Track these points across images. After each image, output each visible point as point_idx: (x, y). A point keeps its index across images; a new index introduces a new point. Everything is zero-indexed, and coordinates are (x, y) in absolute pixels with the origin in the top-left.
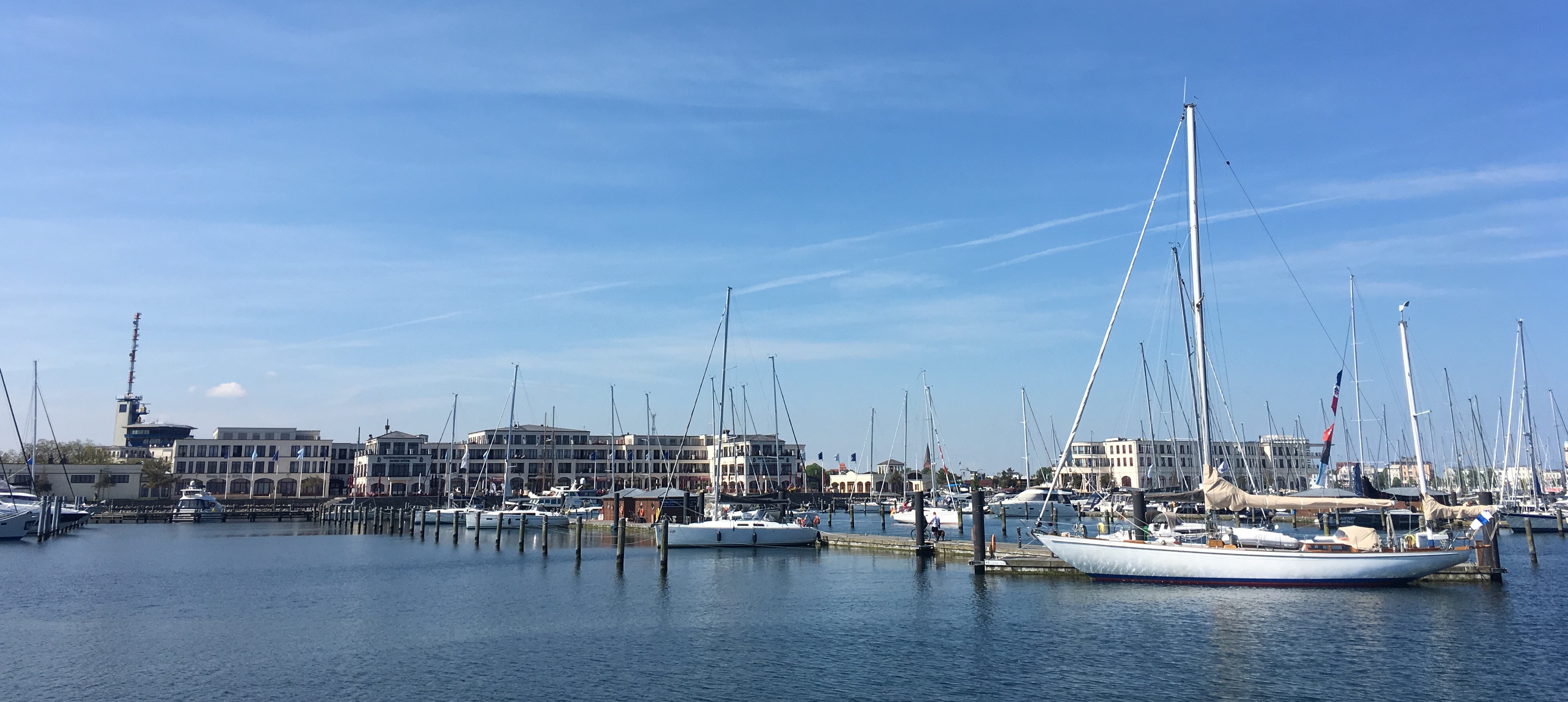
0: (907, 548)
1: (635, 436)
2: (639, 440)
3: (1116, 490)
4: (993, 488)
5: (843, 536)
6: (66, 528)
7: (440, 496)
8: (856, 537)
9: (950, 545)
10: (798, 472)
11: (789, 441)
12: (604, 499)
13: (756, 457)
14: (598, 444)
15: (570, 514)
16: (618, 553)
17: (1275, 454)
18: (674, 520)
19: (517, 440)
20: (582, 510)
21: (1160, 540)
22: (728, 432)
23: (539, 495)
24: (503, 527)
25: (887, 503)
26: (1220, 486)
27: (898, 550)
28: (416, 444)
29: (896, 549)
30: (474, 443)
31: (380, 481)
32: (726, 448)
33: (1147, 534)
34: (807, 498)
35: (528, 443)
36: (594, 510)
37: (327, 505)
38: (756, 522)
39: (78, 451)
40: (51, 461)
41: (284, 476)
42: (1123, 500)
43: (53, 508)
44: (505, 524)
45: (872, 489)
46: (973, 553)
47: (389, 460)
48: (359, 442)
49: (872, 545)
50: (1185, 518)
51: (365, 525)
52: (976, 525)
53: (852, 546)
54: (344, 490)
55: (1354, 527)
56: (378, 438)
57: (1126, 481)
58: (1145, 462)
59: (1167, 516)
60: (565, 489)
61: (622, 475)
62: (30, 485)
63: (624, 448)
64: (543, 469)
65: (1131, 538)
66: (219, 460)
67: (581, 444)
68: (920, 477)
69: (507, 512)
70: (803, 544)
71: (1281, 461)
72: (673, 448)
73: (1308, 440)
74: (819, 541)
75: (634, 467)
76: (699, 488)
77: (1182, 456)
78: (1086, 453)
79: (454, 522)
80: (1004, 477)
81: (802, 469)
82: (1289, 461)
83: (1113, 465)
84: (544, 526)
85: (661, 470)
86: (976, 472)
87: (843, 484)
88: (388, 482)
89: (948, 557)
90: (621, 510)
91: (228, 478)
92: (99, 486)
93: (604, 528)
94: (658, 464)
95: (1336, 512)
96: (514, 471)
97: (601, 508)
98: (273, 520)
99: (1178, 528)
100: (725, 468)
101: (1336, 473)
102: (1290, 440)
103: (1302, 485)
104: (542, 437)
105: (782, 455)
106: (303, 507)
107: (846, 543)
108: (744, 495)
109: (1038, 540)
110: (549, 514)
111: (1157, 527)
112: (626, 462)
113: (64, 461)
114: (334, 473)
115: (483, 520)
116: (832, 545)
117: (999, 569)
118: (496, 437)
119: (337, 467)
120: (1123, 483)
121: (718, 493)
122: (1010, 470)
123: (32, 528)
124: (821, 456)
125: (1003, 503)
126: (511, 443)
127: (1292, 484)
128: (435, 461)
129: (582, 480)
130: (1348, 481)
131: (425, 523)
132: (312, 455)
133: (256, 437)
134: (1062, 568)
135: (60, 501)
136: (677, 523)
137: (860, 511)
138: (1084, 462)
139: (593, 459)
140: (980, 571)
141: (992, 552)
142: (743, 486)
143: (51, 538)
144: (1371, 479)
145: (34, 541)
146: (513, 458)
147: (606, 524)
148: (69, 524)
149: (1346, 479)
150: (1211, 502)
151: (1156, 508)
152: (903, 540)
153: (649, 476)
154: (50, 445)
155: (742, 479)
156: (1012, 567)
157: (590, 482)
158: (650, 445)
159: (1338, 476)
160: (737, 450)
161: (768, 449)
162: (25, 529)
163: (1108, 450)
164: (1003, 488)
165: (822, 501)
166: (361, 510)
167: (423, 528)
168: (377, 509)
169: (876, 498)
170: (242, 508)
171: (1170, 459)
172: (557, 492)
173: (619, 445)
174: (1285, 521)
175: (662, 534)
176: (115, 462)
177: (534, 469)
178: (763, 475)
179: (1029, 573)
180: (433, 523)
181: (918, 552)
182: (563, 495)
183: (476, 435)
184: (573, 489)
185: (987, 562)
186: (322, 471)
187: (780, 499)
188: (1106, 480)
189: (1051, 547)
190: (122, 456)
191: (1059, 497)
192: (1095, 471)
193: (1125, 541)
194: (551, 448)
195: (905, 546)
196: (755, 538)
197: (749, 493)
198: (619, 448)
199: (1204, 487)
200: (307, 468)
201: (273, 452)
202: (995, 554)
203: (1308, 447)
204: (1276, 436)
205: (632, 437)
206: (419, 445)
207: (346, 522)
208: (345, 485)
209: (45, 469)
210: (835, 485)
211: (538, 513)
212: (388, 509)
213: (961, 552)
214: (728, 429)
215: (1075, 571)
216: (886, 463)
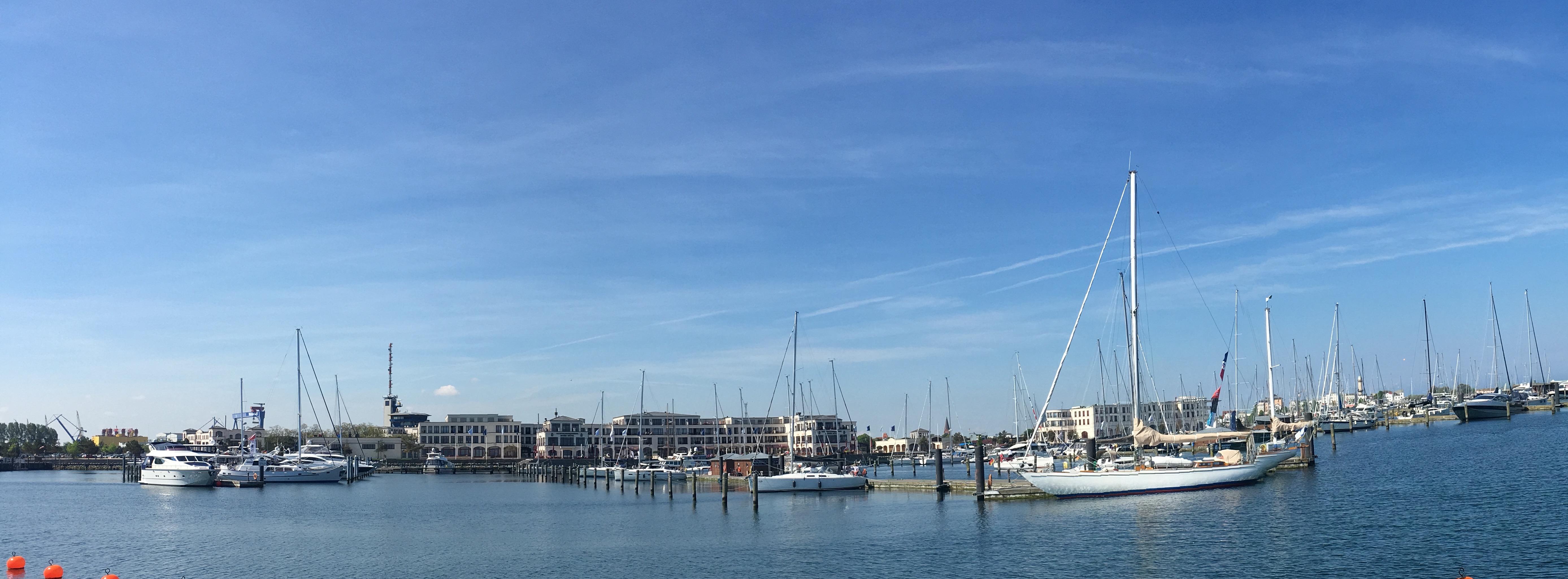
0: (930, 487)
1: (732, 418)
2: (736, 421)
3: (1078, 441)
4: (993, 444)
5: (886, 481)
6: (362, 476)
7: (596, 459)
8: (895, 481)
9: (961, 483)
10: (852, 440)
11: (845, 419)
12: (712, 461)
13: (821, 431)
14: (706, 424)
15: (687, 471)
16: (723, 496)
17: (1184, 408)
18: (762, 474)
19: (646, 422)
20: (695, 469)
21: (1104, 469)
22: (800, 414)
23: (665, 459)
24: (639, 480)
25: (918, 458)
26: (1145, 431)
27: (924, 488)
28: (577, 424)
29: (922, 488)
30: (617, 424)
31: (553, 449)
32: (799, 425)
33: (1095, 466)
34: (859, 457)
35: (653, 424)
36: (703, 468)
37: (521, 463)
38: (821, 474)
39: (365, 430)
40: (350, 436)
41: (492, 445)
42: (1081, 447)
43: (354, 463)
44: (641, 477)
45: (907, 450)
46: (976, 488)
47: (560, 435)
48: (538, 423)
49: (906, 486)
50: (1123, 454)
51: (546, 476)
52: (978, 469)
53: (892, 488)
54: (532, 454)
55: (1228, 450)
56: (550, 420)
57: (1085, 434)
58: (1099, 419)
59: (1111, 453)
60: (683, 455)
61: (724, 445)
62: (340, 450)
63: (725, 426)
64: (668, 442)
65: (1085, 469)
66: (450, 435)
67: (694, 424)
68: (940, 440)
69: (642, 470)
70: (857, 488)
71: (1188, 413)
72: (760, 426)
73: (1206, 398)
74: (867, 485)
75: (732, 439)
76: (780, 452)
77: (1124, 414)
78: (1058, 417)
79: (606, 476)
80: (1000, 437)
81: (854, 438)
82: (1193, 413)
83: (1076, 424)
84: (669, 479)
85: (752, 441)
86: (980, 435)
87: (885, 447)
88: (560, 450)
89: (959, 492)
90: (725, 468)
91: (457, 447)
92: (378, 451)
93: (712, 480)
94: (750, 437)
95: (1219, 442)
96: (645, 443)
97: (710, 467)
98: (487, 473)
99: (1117, 460)
100: (798, 438)
101: (1222, 418)
102: (1194, 400)
103: (1200, 427)
104: (666, 420)
105: (840, 428)
106: (506, 465)
107: (888, 486)
108: (812, 456)
109: (1022, 476)
110: (673, 471)
111: (1103, 461)
112: (727, 436)
113: (357, 436)
114: (523, 443)
115: (626, 475)
116: (877, 487)
117: (994, 497)
118: (631, 420)
119: (525, 439)
120: (1082, 436)
121: (793, 455)
122: (1004, 432)
123: (344, 476)
124: (869, 428)
125: (999, 454)
126: (642, 424)
127: (1194, 427)
128: (590, 436)
129: (695, 449)
130: (1229, 423)
131: (587, 477)
132: (509, 431)
133: (472, 421)
134: (1038, 493)
135: (357, 459)
136: (763, 476)
137: (898, 464)
138: (1057, 423)
139: (704, 435)
140: (981, 499)
141: (990, 486)
142: (811, 451)
143: (354, 481)
144: (1243, 420)
145: (346, 483)
146: (644, 434)
147: (715, 477)
148: (363, 473)
149: (1228, 421)
150: (1138, 442)
151: (1105, 449)
152: (928, 482)
153: (744, 446)
154: (348, 426)
155: (810, 445)
156: (1003, 495)
157: (701, 450)
158: (744, 424)
159: (1224, 420)
160: (806, 426)
161: (829, 425)
162: (340, 476)
163: (1073, 415)
164: (999, 444)
165: (870, 459)
166: (543, 467)
167: (585, 479)
168: (553, 467)
169: (909, 455)
170: (467, 465)
171: (1116, 417)
172: (678, 457)
173: (721, 424)
174: (1188, 451)
175: (753, 483)
176: (386, 436)
177: (661, 442)
178: (826, 443)
179: (1016, 498)
180: (592, 477)
181: (938, 489)
182: (681, 459)
183: (618, 419)
184: (689, 455)
185: (986, 493)
186: (516, 442)
187: (838, 458)
188: (1071, 434)
189: (1031, 480)
190: (390, 433)
191: (1039, 447)
192: (1064, 429)
193: (1081, 472)
194: (673, 428)
195: (929, 486)
196: (820, 485)
197: (816, 455)
198: (721, 427)
199: (1134, 433)
200: (506, 440)
201: (484, 431)
202: (992, 487)
203: (1206, 403)
204: (1186, 397)
205: (730, 419)
206: (580, 425)
207: (534, 475)
208: (532, 451)
209: (347, 440)
210: (880, 448)
211: (665, 471)
212: (560, 467)
213: (968, 488)
214: (799, 412)
215: (1047, 494)
216: (916, 431)
